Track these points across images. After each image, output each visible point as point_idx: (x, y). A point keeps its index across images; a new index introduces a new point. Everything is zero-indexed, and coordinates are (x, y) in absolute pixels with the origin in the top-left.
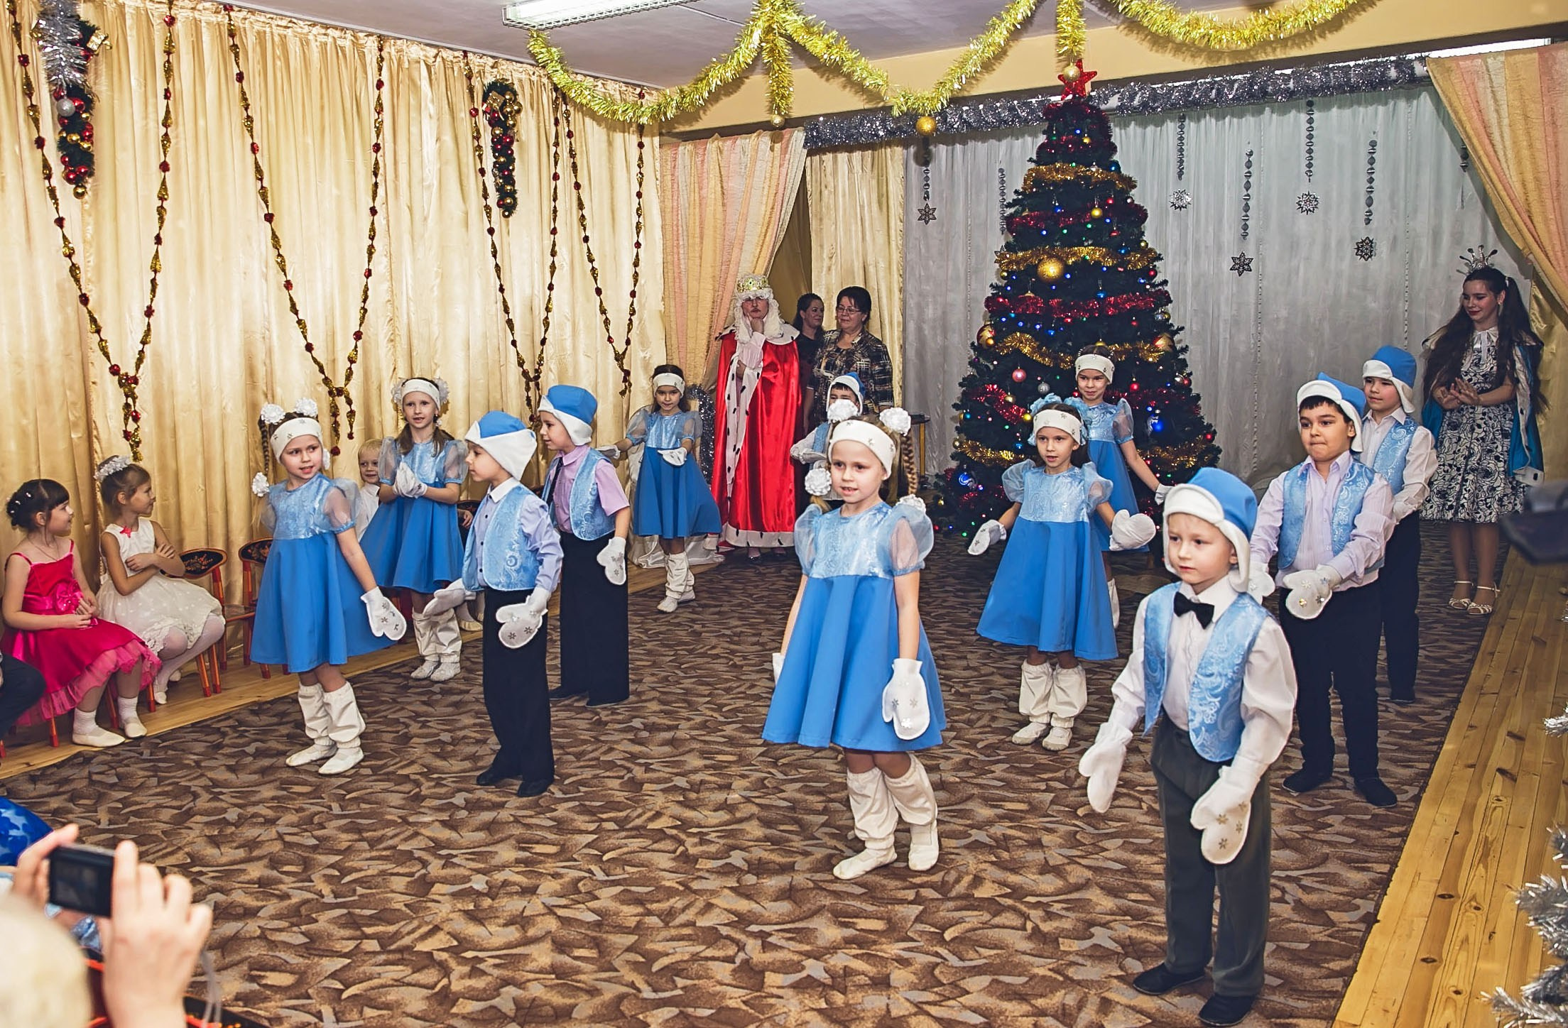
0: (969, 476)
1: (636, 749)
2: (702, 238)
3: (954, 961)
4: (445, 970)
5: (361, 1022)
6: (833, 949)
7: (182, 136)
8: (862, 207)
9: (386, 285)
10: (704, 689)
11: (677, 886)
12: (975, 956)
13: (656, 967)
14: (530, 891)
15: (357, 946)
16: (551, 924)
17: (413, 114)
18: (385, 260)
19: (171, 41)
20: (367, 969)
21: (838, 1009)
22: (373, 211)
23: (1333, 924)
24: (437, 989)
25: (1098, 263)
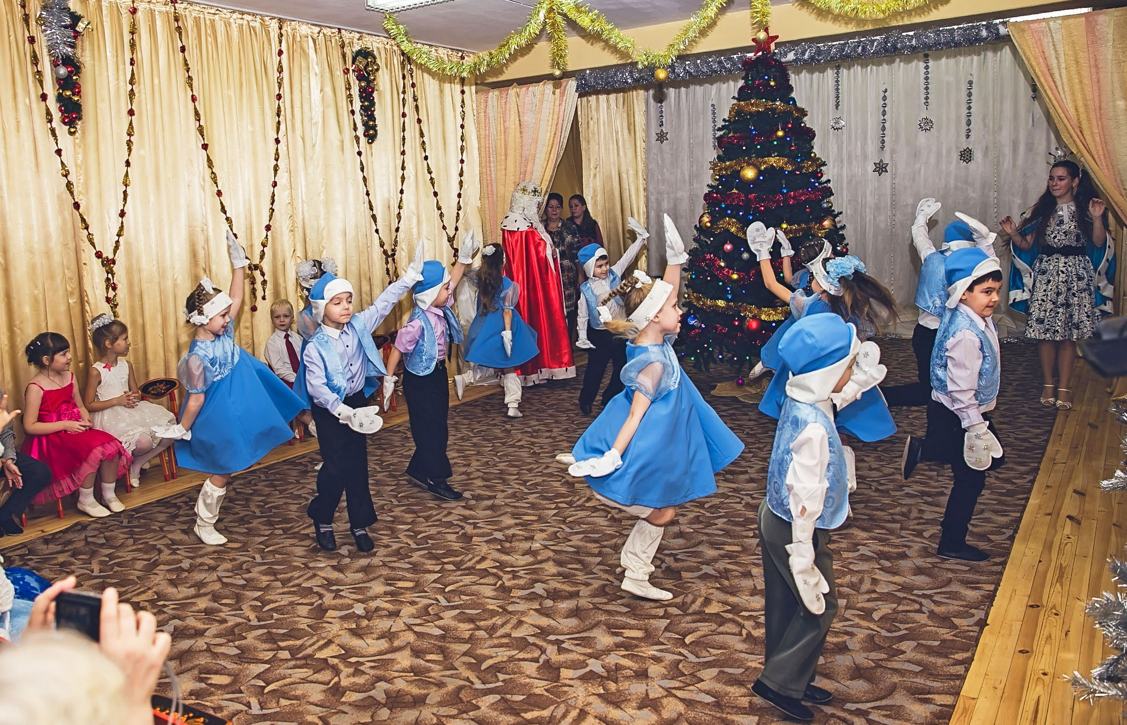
0: (695, 318)
1: (467, 512)
2: (506, 155)
3: (692, 658)
4: (337, 672)
5: (278, 709)
6: (607, 651)
7: (143, 91)
8: (617, 133)
9: (287, 192)
10: (514, 470)
11: (497, 609)
12: (707, 654)
13: (483, 667)
14: (395, 614)
15: (274, 656)
16: (410, 637)
17: (304, 73)
18: (286, 175)
19: (134, 25)
20: (282, 671)
21: (612, 693)
22: (277, 141)
23: (956, 627)
24: (331, 685)
25: (782, 169)
